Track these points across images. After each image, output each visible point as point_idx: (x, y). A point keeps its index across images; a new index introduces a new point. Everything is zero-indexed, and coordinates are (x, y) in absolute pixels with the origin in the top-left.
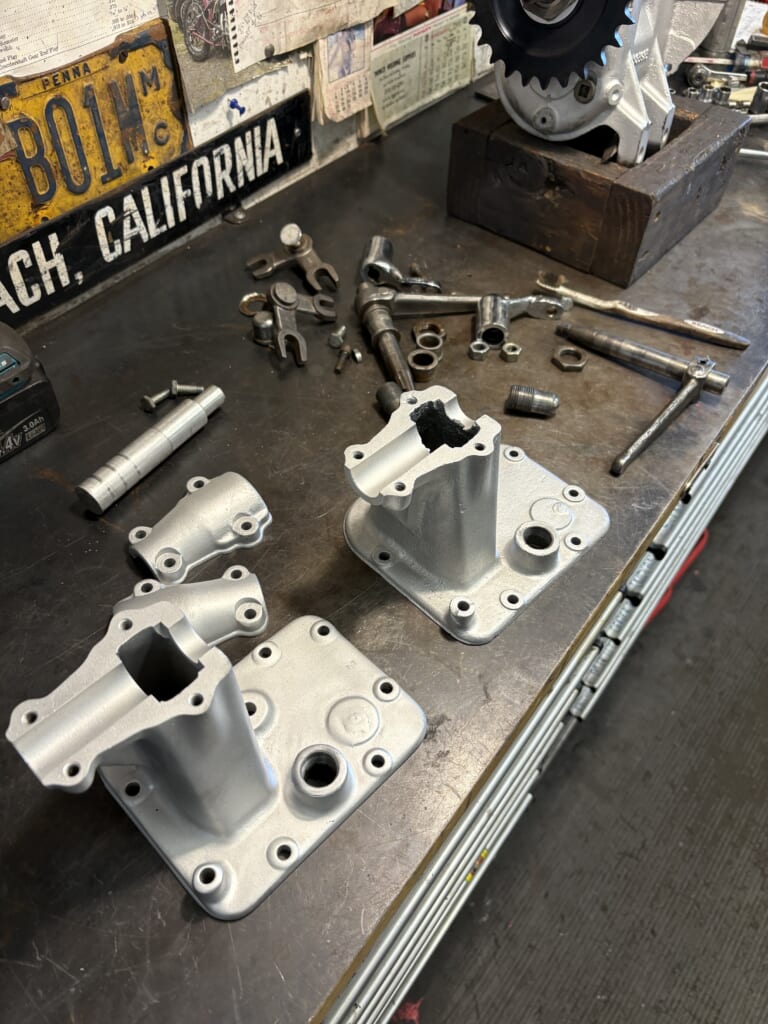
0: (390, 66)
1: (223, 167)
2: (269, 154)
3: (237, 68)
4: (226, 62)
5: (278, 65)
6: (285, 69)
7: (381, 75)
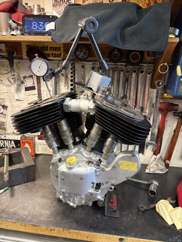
0: (43, 144)
1: (2, 143)
2: (12, 145)
3: (7, 132)
4: (5, 131)
5: (15, 135)
6: (18, 136)
7: (41, 145)
